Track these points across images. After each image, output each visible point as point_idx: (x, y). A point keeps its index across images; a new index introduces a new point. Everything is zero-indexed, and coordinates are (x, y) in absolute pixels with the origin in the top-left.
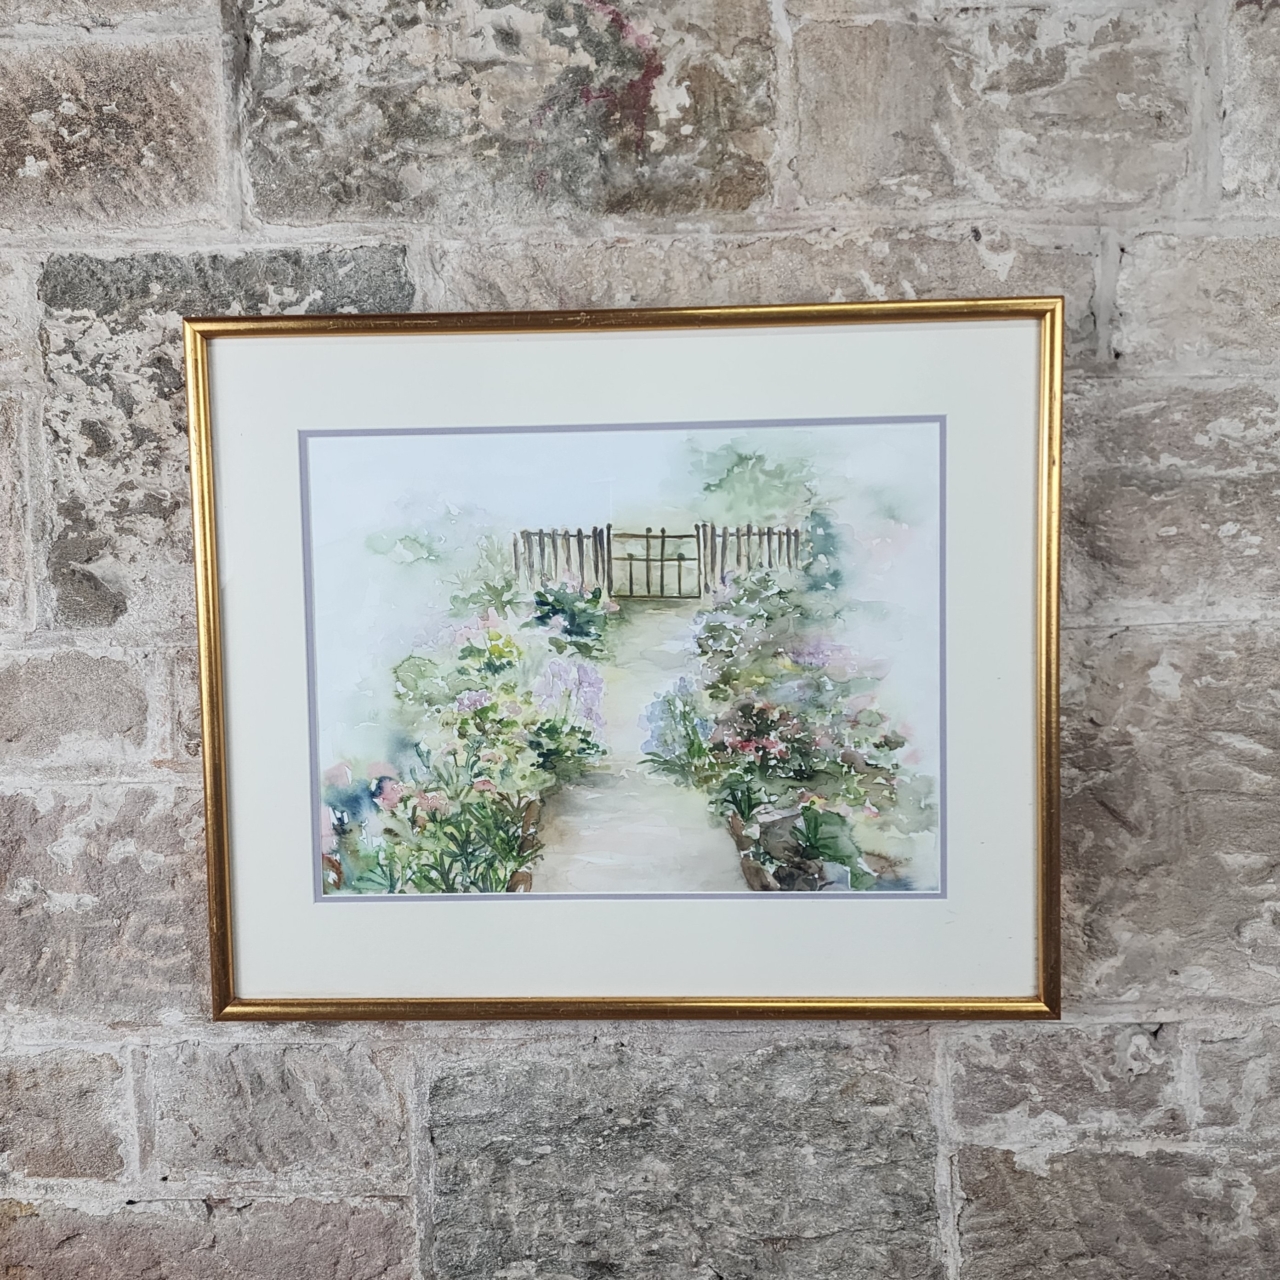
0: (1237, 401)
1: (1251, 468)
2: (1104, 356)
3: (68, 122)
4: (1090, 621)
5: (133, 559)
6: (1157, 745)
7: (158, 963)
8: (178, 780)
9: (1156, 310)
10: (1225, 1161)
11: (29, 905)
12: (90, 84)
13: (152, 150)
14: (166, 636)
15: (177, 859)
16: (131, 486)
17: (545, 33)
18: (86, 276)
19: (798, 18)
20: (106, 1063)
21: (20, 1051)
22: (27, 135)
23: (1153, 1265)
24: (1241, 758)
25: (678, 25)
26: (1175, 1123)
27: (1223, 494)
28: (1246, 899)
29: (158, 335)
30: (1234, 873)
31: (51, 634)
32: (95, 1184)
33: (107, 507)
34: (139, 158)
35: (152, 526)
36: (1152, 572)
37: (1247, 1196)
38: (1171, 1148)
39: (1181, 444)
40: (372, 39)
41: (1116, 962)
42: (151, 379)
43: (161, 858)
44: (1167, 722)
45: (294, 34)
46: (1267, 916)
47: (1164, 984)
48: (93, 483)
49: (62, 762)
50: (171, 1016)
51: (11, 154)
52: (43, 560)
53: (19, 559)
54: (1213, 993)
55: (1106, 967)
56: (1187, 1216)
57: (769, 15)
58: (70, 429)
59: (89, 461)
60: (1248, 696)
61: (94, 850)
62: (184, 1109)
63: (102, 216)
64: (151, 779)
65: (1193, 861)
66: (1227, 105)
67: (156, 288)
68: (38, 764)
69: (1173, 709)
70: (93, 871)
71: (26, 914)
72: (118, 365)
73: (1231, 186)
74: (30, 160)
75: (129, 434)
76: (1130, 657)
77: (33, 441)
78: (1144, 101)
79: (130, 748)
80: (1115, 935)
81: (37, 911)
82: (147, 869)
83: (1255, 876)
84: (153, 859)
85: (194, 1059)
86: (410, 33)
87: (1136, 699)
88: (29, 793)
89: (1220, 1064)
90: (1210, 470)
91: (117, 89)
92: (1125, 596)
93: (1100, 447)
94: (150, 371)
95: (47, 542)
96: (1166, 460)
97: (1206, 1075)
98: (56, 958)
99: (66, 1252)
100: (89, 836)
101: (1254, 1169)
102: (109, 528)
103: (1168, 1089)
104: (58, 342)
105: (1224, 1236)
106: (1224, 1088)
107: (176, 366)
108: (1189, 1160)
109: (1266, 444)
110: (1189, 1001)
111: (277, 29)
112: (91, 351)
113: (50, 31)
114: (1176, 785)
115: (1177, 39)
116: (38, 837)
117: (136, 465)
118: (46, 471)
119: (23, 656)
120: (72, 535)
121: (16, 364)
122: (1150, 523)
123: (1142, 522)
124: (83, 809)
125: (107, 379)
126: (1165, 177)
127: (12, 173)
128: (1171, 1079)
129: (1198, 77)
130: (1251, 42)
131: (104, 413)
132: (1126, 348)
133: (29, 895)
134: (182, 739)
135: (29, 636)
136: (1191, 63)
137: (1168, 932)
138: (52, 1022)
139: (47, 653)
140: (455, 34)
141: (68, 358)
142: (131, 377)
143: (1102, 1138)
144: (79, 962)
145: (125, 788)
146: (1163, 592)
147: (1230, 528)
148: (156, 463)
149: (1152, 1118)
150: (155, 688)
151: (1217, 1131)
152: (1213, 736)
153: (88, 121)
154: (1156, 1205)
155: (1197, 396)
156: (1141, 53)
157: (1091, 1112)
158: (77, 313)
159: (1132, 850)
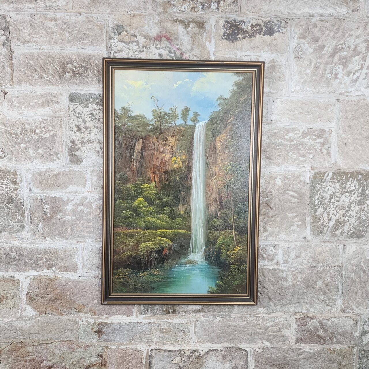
0: (293, 130)
1: (295, 142)
2: (269, 121)
3: (75, 67)
4: (265, 170)
5: (84, 152)
6: (277, 193)
7: (87, 230)
8: (92, 195)
9: (279, 113)
10: (286, 270)
11: (61, 218)
12: (80, 60)
13: (91, 73)
14: (90, 167)
15: (91, 210)
16: (85, 138)
17: (168, 55)
18: (77, 97)
19: (215, 55)
20: (76, 249)
21: (59, 247)
22: (67, 69)
23: (273, 290)
24: (292, 196)
25: (193, 55)
26: (278, 263)
27: (290, 147)
28: (291, 222)
29: (91, 109)
30: (290, 217)
31: (68, 166)
32: (72, 273)
33: (80, 141)
34: (89, 75)
35: (89, 146)
36: (277, 161)
37: (290, 277)
38: (277, 268)
39: (283, 138)
40: (135, 54)
41: (267, 233)
42: (90, 117)
43: (88, 210)
44: (278, 189)
45: (120, 52)
46: (296, 225)
47: (276, 237)
48: (77, 137)
49: (69, 191)
50: (89, 240)
51: (63, 72)
52: (67, 151)
53: (62, 151)
54: (285, 239)
55: (265, 234)
56: (279, 280)
57: (210, 54)
58: (73, 126)
59: (77, 132)
60: (293, 184)
61: (75, 208)
62: (91, 259)
63: (81, 85)
64: (86, 194)
65: (282, 215)
66: (292, 76)
67: (91, 100)
68: (64, 191)
69: (280, 187)
70: (74, 212)
71: (61, 220)
72: (83, 114)
73: (293, 91)
74: (67, 73)
75: (85, 128)
76: (272, 177)
77: (66, 128)
78: (277, 74)
79: (83, 188)
80: (268, 228)
81: (63, 220)
82: (85, 212)
83: (293, 218)
84: (86, 210)
85: (93, 249)
86: (142, 53)
87: (273, 184)
88: (62, 197)
89: (286, 252)
90: (288, 143)
91: (85, 61)
92: (272, 165)
93: (268, 138)
94: (89, 116)
95: (68, 148)
96: (280, 140)
97: (284, 254)
98: (66, 229)
99: (66, 286)
100: (74, 205)
101: (291, 271)
102: (80, 146)
103: (277, 257)
104: (72, 109)
105: (286, 284)
106: (287, 256)
107: (95, 115)
108: (280, 270)
109: (298, 138)
110: (281, 241)
111: (116, 51)
112: (78, 111)
113: (73, 49)
114: (280, 201)
115: (284, 63)
116: (64, 205)
117: (86, 134)
118: (68, 134)
119: (62, 170)
120: (72, 147)
121: (63, 113)
122: (276, 152)
123: (275, 152)
124: (73, 200)
125: (81, 117)
126: (281, 88)
127: (63, 76)
128: (277, 255)
129: (287, 70)
130: (297, 65)
131: (80, 123)
132: (273, 120)
133: (62, 216)
134: (93, 187)
135: (63, 166)
136: (286, 68)
137: (277, 228)
138: (65, 241)
139: (67, 169)
140: (151, 54)
141: (73, 112)
142: (86, 117)
143: (264, 266)
144: (71, 230)
145: (82, 196)
146: (278, 165)
147: (290, 153)
148: (90, 133)
149: (274, 262)
150: (88, 177)
151: (285, 265)
152: (287, 192)
153: (79, 67)
154: (274, 278)
155: (286, 129)
156: (277, 65)
157: (262, 261)
158: (75, 104)
159: (271, 212)
